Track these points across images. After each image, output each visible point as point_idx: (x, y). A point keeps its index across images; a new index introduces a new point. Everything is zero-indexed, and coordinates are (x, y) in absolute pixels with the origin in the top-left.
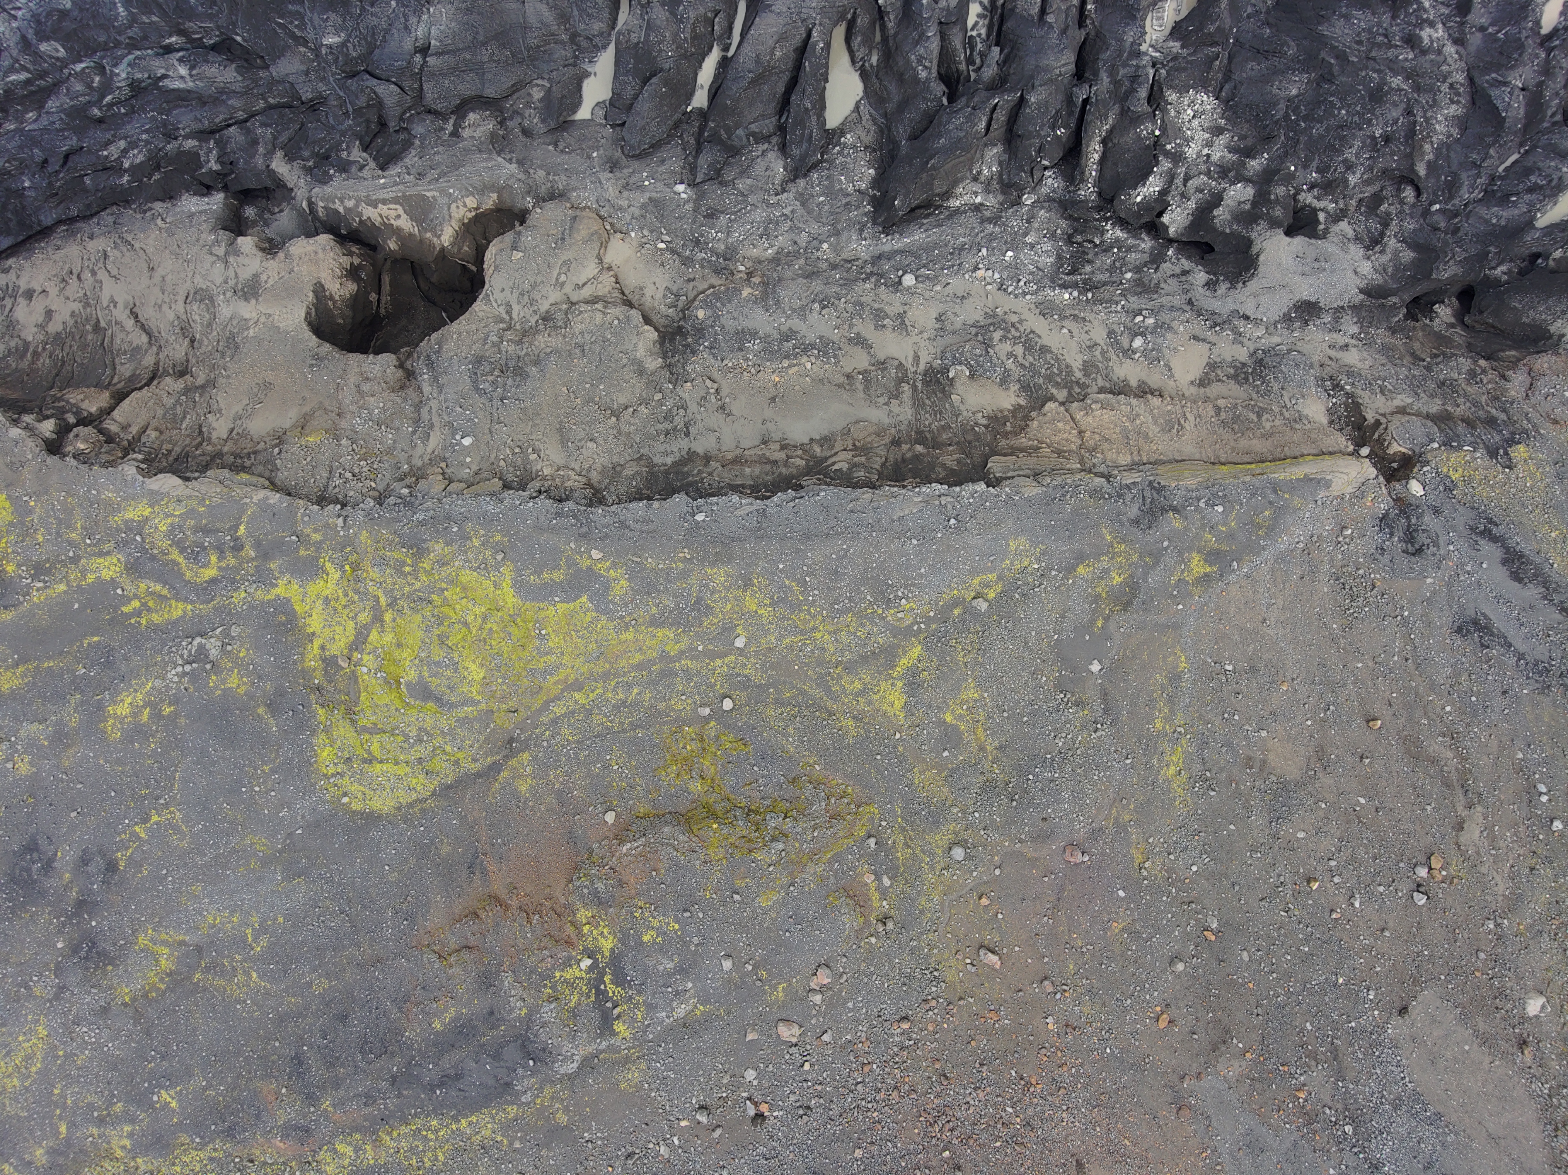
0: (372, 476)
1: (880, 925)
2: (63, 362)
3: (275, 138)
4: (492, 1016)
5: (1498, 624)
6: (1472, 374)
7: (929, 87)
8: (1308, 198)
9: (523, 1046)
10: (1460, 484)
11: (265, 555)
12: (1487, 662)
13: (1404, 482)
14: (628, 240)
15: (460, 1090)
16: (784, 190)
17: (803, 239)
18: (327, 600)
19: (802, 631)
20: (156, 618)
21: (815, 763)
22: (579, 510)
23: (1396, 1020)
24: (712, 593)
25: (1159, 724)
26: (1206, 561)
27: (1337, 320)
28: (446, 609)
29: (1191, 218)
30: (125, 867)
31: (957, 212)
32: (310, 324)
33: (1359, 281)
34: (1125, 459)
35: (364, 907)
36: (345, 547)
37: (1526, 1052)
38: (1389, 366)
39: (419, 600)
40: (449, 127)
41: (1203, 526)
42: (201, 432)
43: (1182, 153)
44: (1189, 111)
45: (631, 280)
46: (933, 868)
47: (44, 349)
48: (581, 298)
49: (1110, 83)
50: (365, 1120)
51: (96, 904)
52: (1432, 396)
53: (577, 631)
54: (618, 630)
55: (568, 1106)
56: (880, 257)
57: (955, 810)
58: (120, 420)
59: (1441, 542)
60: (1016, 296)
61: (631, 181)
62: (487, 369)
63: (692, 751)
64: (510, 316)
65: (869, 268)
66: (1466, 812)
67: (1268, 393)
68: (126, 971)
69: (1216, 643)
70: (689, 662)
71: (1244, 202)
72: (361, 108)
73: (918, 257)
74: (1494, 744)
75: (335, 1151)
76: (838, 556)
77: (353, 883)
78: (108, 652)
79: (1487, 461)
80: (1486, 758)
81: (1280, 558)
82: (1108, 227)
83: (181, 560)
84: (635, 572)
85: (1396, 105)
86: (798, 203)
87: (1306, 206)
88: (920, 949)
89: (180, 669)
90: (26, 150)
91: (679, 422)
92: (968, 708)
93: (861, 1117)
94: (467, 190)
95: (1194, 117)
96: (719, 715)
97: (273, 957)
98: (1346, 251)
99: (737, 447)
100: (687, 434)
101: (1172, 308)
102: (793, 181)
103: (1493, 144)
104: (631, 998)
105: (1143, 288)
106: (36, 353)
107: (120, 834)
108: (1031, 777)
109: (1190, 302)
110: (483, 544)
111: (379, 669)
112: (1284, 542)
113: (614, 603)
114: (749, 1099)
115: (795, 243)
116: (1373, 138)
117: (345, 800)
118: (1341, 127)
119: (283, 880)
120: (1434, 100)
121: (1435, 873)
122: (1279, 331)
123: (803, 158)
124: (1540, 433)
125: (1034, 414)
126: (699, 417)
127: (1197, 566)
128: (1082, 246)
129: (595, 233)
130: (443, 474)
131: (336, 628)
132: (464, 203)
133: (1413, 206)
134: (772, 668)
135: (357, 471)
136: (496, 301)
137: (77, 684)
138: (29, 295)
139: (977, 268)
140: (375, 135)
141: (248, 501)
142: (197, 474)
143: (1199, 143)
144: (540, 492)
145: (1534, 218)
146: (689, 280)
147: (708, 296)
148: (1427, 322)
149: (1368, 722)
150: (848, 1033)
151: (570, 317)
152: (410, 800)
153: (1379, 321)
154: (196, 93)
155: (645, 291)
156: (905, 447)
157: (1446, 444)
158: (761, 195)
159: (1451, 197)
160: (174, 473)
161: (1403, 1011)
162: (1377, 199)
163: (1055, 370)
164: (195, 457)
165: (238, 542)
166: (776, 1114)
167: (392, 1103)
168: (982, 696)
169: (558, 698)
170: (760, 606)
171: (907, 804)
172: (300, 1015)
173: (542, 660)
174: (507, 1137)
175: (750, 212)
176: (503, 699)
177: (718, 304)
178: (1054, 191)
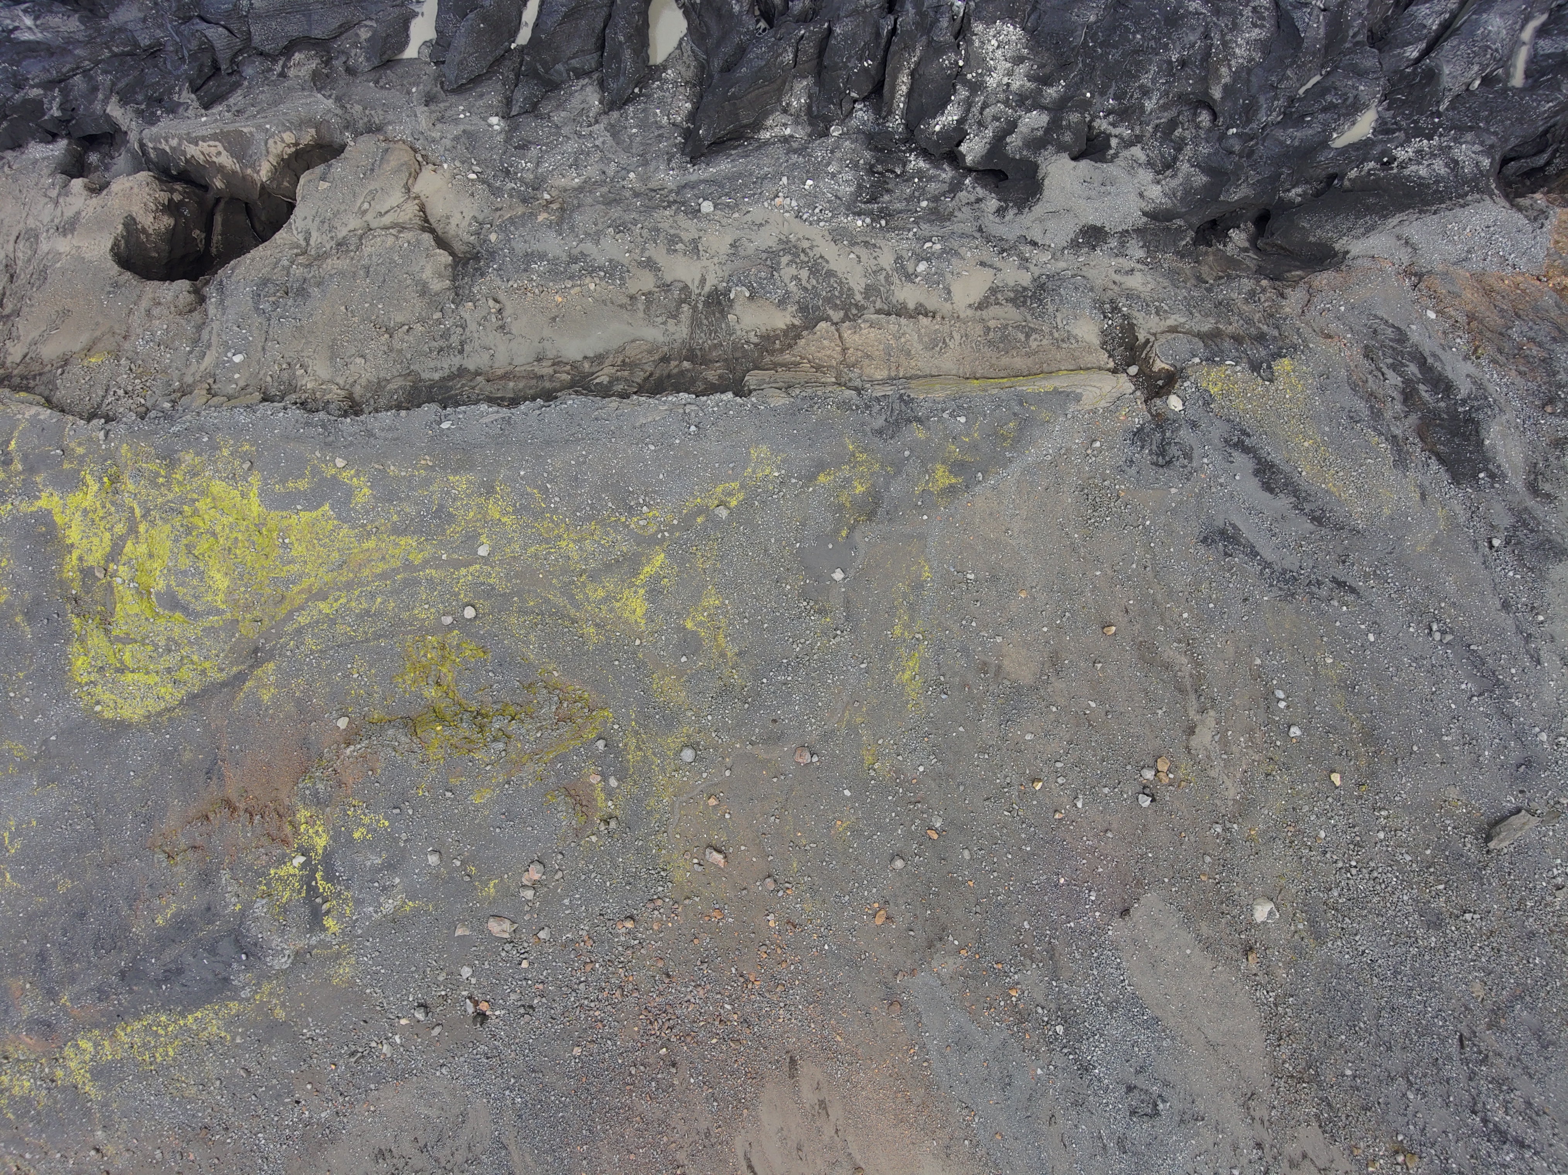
0: (144, 394)
1: (603, 824)
3: (113, 84)
4: (209, 912)
5: (1248, 533)
6: (1252, 294)
7: (742, 20)
8: (1102, 124)
9: (236, 940)
10: (1218, 398)
11: (31, 469)
12: (1229, 570)
13: (1165, 398)
14: (440, 171)
15: (184, 985)
16: (597, 122)
17: (612, 169)
18: (85, 512)
19: (546, 539)
21: (553, 669)
22: (329, 420)
23: (1117, 922)
24: (454, 501)
25: (898, 631)
26: (951, 472)
27: (1122, 244)
28: (196, 520)
29: (988, 146)
31: (767, 143)
32: (116, 255)
33: (1144, 204)
34: (881, 375)
35: (108, 810)
36: (106, 460)
37: (1251, 959)
38: (1170, 288)
39: (170, 511)
40: (277, 68)
41: (946, 437)
43: (982, 83)
44: (994, 42)
45: (437, 210)
46: (663, 770)
48: (381, 225)
49: (916, 14)
50: (102, 1016)
52: (1207, 315)
53: (320, 540)
54: (360, 538)
55: (285, 1002)
56: (684, 187)
57: (689, 714)
59: (1195, 455)
60: (811, 223)
61: (447, 114)
62: (271, 292)
63: (432, 658)
64: (307, 242)
65: (672, 197)
66: (1198, 717)
67: (1042, 315)
69: (961, 553)
70: (433, 572)
71: (1037, 129)
72: (195, 53)
73: (722, 186)
74: (1230, 650)
75: (77, 1046)
76: (577, 462)
77: (101, 788)
79: (1248, 375)
80: (1222, 664)
81: (1026, 471)
82: (912, 158)
84: (378, 481)
85: (1193, 29)
86: (608, 134)
87: (1101, 133)
88: (648, 849)
91: (455, 340)
92: (709, 615)
93: (583, 1016)
94: (284, 125)
95: (998, 47)
96: (462, 624)
97: (24, 858)
98: (1134, 175)
99: (510, 364)
100: (461, 352)
101: (963, 235)
102: (606, 113)
103: (1292, 66)
104: (339, 893)
105: (937, 216)
108: (765, 680)
109: (980, 230)
110: (232, 454)
111: (132, 580)
112: (1031, 454)
113: (356, 511)
114: (470, 998)
115: (604, 173)
116: (1170, 62)
117: (98, 708)
118: (1137, 52)
119: (38, 786)
120: (1234, 24)
121: (1161, 775)
122: (1066, 257)
123: (620, 91)
124: (1308, 347)
125: (805, 333)
126: (476, 335)
127: (942, 477)
128: (883, 176)
129: (406, 163)
130: (209, 389)
131: (94, 539)
132: (282, 138)
133: (1209, 130)
134: (516, 576)
135: (130, 388)
136: (297, 229)
139: (776, 196)
140: (207, 78)
141: (20, 416)
143: (1001, 72)
144: (295, 403)
145: (1329, 138)
146: (497, 210)
147: (503, 223)
149: (1103, 628)
150: (568, 932)
151: (363, 241)
152: (158, 709)
153: (1165, 245)
154: (43, 43)
155: (451, 220)
156: (673, 363)
157: (1210, 360)
158: (573, 127)
159: (1249, 121)
161: (1125, 912)
162: (1172, 125)
163: (837, 293)
165: (9, 457)
166: (497, 1013)
167: (125, 998)
168: (723, 603)
169: (301, 608)
170: (505, 513)
171: (642, 708)
172: (45, 914)
173: (285, 569)
174: (230, 1032)
175: (561, 143)
176: (247, 608)
177: (512, 228)
178: (864, 124)
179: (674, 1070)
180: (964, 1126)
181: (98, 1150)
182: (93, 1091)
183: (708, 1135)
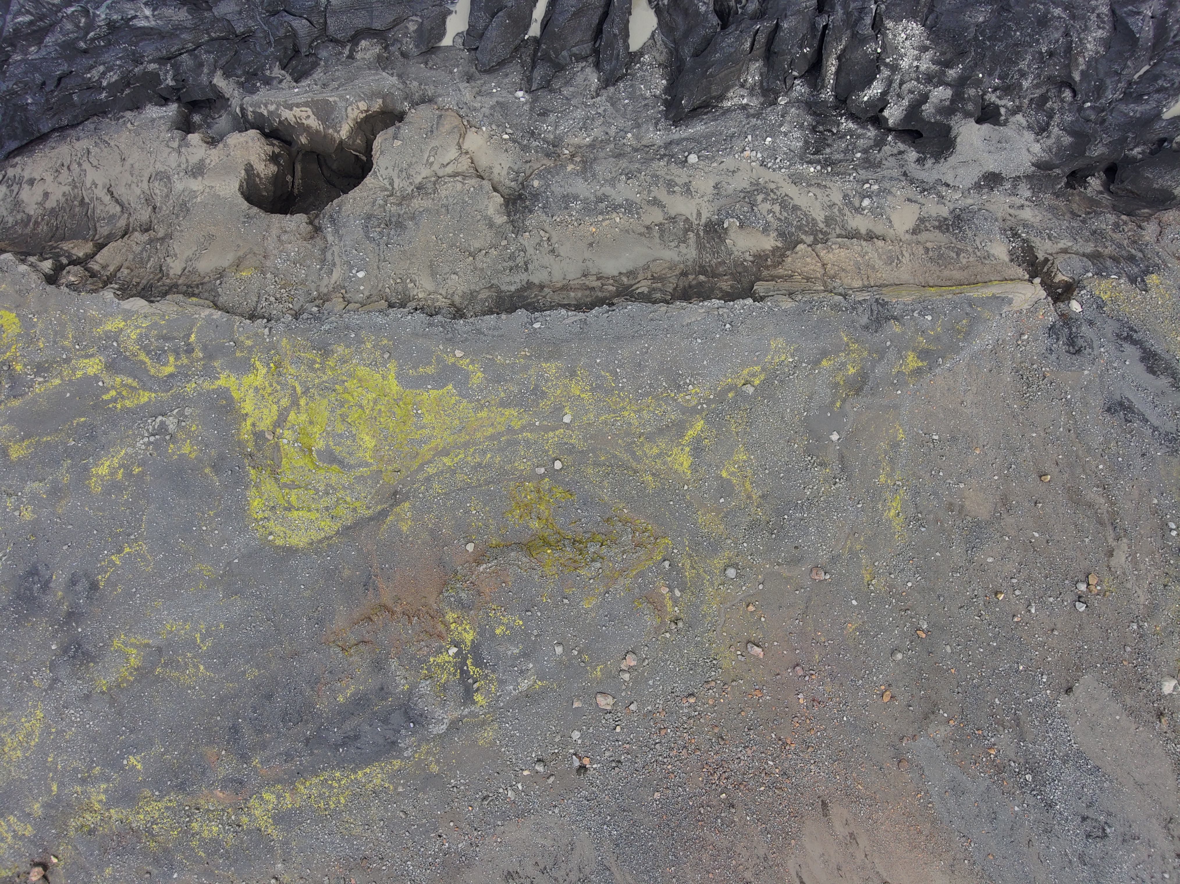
0: (290, 300)
1: (673, 624)
2: (57, 228)
3: (216, 61)
4: (382, 691)
5: (1138, 405)
6: (1116, 226)
7: (707, 18)
8: (992, 97)
9: (406, 712)
10: (1109, 303)
11: (210, 356)
12: (1130, 433)
13: (1066, 302)
14: (480, 133)
15: (358, 748)
16: (598, 95)
17: (613, 131)
18: (256, 389)
19: (614, 410)
20: (128, 403)
21: (624, 507)
22: (445, 322)
23: (1063, 697)
24: (546, 382)
25: (882, 479)
26: (918, 357)
27: (1015, 187)
28: (346, 396)
29: (905, 112)
30: (104, 586)
31: (729, 110)
32: (242, 193)
33: (1031, 157)
34: (857, 284)
35: (286, 616)
36: (270, 350)
37: (1163, 720)
38: (1054, 220)
39: (326, 389)
40: (346, 52)
41: (917, 331)
42: (161, 270)
43: (898, 65)
44: (903, 35)
45: (483, 162)
46: (712, 584)
47: (43, 219)
48: (446, 173)
49: (844, 13)
50: (286, 774)
51: (82, 614)
52: (1087, 241)
53: (445, 411)
54: (476, 410)
55: (439, 759)
56: (671, 143)
57: (729, 542)
58: (101, 261)
59: (1095, 345)
60: (774, 170)
61: (483, 89)
62: (376, 223)
63: (531, 499)
64: (392, 186)
65: (662, 151)
66: (1115, 543)
67: (964, 238)
68: (104, 667)
69: (926, 420)
70: (529, 434)
71: (945, 100)
72: (280, 38)
73: (700, 143)
74: (1135, 492)
75: (262, 798)
76: (641, 352)
77: (277, 598)
78: (92, 429)
79: (1129, 286)
80: (1130, 503)
81: (974, 357)
82: (843, 121)
83: (147, 360)
84: (488, 367)
85: (1057, 29)
86: (609, 104)
87: (991, 104)
88: (703, 644)
89: (146, 440)
90: (29, 75)
91: (520, 261)
92: (739, 467)
93: (659, 769)
94: (360, 96)
95: (906, 39)
96: (552, 473)
97: (216, 654)
98: (1022, 136)
99: (564, 279)
100: (526, 270)
101: (891, 179)
102: (605, 88)
103: (1130, 58)
104: (487, 675)
105: (869, 164)
106: (36, 223)
107: (100, 562)
108: (786, 517)
109: (905, 174)
110: (374, 347)
111: (296, 441)
112: (977, 344)
113: (473, 389)
114: (575, 754)
115: (607, 133)
116: (1041, 53)
117: (271, 538)
118: (1016, 45)
119: (223, 597)
120: (1086, 26)
121: (1092, 587)
122: (972, 195)
123: (612, 71)
124: (1167, 267)
125: (788, 253)
126: (535, 257)
127: (912, 362)
128: (823, 134)
129: (456, 127)
130: (343, 298)
131: (264, 410)
132: (358, 106)
133: (1071, 104)
134: (591, 438)
135: (278, 296)
136: (382, 176)
137: (69, 453)
138: (31, 182)
139: (744, 150)
140: (291, 59)
141: (197, 316)
142: (159, 299)
143: (911, 58)
144: (416, 309)
145: (1161, 111)
146: (527, 162)
147: (541, 171)
148: (1082, 190)
149: (1040, 477)
150: (649, 705)
151: (437, 186)
152: (319, 538)
153: (1046, 188)
154: (156, 29)
155: (494, 170)
156: (691, 277)
157: (1098, 274)
158: (580, 99)
159: (1099, 98)
160: (142, 298)
161: (1069, 690)
162: (1044, 99)
163: (804, 223)
164: (157, 287)
165: (190, 347)
166: (594, 766)
167: (306, 760)
168: (749, 458)
169: (430, 462)
170: (582, 391)
171: (693, 537)
172: (236, 696)
173: (418, 433)
174: (393, 784)
175: (572, 111)
176: (389, 462)
177: (549, 176)
178: (801, 95)
179: (733, 811)
180: (963, 850)
181: (276, 879)
182: (275, 833)
183: (766, 859)
